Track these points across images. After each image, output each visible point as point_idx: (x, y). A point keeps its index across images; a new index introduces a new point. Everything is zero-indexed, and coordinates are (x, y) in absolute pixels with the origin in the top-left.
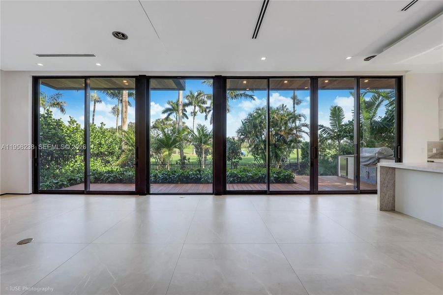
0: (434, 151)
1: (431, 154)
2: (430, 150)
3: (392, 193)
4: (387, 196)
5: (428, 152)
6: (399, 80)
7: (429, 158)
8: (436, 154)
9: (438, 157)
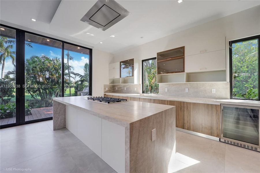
0: (107, 89)
1: (105, 90)
2: (105, 89)
3: (63, 116)
4: (59, 120)
5: (104, 89)
6: (91, 50)
7: (104, 93)
8: (108, 91)
9: (109, 92)
